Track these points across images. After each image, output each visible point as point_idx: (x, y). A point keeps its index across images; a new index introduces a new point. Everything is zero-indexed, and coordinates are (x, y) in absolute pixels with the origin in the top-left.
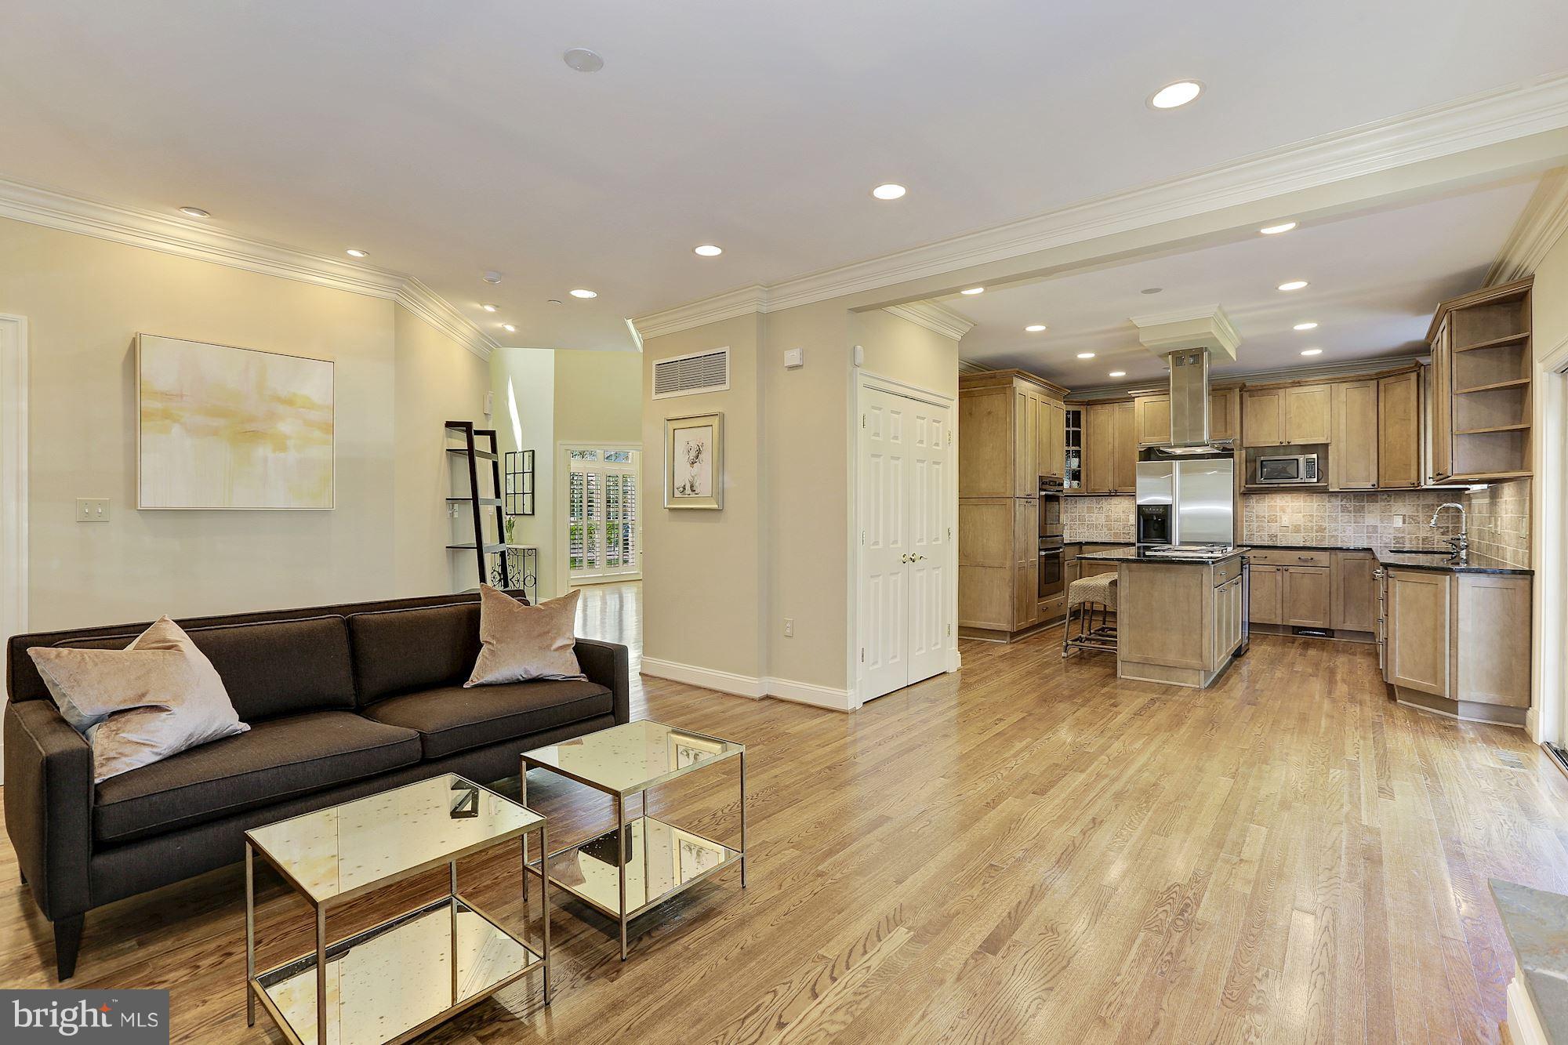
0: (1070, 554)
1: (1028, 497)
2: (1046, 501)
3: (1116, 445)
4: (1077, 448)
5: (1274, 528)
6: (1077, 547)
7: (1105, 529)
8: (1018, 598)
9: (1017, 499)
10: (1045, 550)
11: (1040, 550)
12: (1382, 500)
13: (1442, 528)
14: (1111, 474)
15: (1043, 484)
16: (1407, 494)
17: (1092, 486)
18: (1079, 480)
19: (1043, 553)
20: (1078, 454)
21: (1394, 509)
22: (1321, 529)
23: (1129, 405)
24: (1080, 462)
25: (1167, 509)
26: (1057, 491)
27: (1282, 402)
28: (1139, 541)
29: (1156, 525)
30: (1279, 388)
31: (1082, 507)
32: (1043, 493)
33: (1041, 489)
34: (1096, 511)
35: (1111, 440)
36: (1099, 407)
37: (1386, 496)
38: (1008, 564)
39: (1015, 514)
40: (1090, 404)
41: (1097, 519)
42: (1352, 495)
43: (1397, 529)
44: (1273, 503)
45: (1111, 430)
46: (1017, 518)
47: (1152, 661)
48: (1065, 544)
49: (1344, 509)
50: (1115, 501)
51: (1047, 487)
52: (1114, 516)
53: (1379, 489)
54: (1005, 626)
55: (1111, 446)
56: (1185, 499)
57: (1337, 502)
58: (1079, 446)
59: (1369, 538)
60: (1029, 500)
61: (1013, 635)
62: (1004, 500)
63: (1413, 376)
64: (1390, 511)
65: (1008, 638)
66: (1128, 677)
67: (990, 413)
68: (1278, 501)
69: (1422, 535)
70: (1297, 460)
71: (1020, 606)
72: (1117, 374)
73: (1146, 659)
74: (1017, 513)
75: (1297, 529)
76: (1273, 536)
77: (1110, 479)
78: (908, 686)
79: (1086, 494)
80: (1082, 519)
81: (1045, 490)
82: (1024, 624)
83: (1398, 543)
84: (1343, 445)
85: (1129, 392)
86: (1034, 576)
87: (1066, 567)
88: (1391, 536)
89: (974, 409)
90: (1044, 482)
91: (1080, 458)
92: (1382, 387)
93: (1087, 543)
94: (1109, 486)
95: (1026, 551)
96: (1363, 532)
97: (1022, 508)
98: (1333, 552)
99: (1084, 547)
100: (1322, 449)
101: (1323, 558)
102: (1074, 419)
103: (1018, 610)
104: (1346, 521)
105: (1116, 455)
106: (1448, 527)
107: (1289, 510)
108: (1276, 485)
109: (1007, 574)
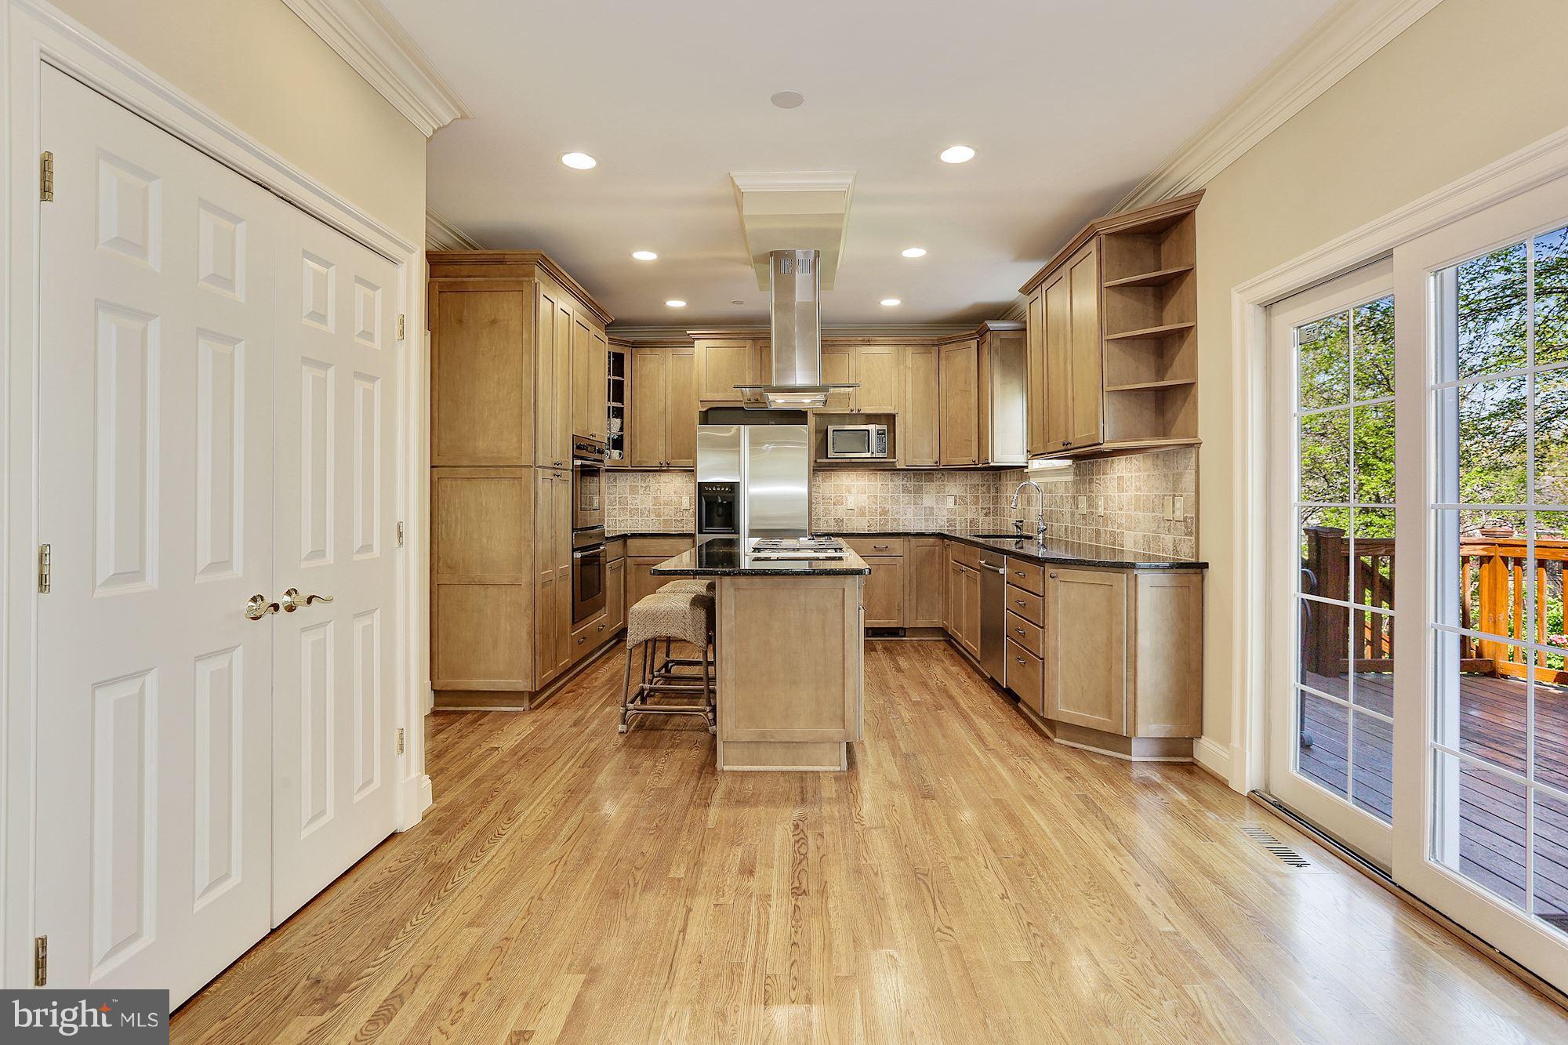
0: (611, 550)
1: (556, 466)
2: (581, 476)
3: (669, 402)
4: (619, 405)
5: (840, 512)
6: (620, 542)
7: (653, 516)
8: (541, 633)
9: (540, 470)
10: (581, 549)
11: (574, 550)
12: (938, 479)
13: (985, 509)
14: (662, 441)
15: (579, 447)
16: (958, 472)
17: (637, 458)
18: (621, 448)
19: (578, 555)
20: (618, 413)
21: (947, 489)
22: (884, 512)
23: (687, 351)
24: (622, 423)
25: (733, 487)
26: (595, 460)
27: (852, 362)
28: (700, 532)
29: (721, 510)
30: (850, 346)
31: (625, 483)
32: (578, 462)
33: (575, 457)
34: (641, 492)
35: (662, 397)
36: (648, 351)
37: (940, 475)
38: (525, 578)
39: (536, 493)
40: (636, 345)
41: (642, 502)
42: (911, 473)
43: (950, 511)
44: (838, 482)
45: (662, 383)
46: (540, 502)
47: (772, 737)
48: (607, 538)
49: (905, 490)
50: (665, 477)
51: (583, 453)
52: (663, 498)
53: (941, 467)
54: (522, 684)
55: (662, 404)
56: (756, 478)
57: (899, 481)
58: (622, 401)
59: (927, 520)
60: (559, 472)
61: (533, 696)
62: (518, 472)
63: (974, 343)
64: (944, 492)
65: (526, 703)
66: (735, 768)
67: (494, 322)
68: (844, 479)
69: (970, 516)
70: (868, 431)
71: (544, 642)
72: (676, 304)
73: (763, 734)
74: (540, 492)
75: (862, 514)
76: (839, 521)
77: (661, 448)
78: (273, 931)
79: (630, 468)
80: (623, 502)
81: (582, 458)
82: (550, 674)
83: (950, 525)
84: (909, 416)
85: (688, 332)
86: (565, 592)
87: (608, 572)
88: (945, 519)
89: (465, 313)
90: (581, 446)
91: (622, 418)
92: (943, 355)
93: (634, 536)
94: (659, 458)
95: (554, 554)
96: (920, 515)
97: (548, 485)
98: (906, 538)
99: (629, 541)
100: (890, 419)
101: (896, 544)
102: (617, 363)
103: (542, 653)
104: (906, 502)
105: (669, 418)
106: (989, 508)
107: (854, 490)
108: (848, 460)
109: (523, 596)
